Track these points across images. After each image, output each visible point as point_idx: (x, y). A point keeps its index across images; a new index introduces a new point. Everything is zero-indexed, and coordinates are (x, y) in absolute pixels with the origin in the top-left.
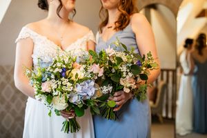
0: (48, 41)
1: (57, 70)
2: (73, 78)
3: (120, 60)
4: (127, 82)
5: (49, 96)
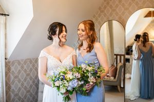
0: (54, 58)
1: (61, 77)
2: (68, 79)
3: (88, 71)
4: (92, 80)
5: (58, 87)
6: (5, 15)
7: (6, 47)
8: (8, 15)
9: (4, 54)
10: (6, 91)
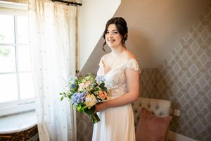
6: (76, 4)
7: (77, 55)
8: (80, 5)
9: (74, 65)
10: (77, 119)
